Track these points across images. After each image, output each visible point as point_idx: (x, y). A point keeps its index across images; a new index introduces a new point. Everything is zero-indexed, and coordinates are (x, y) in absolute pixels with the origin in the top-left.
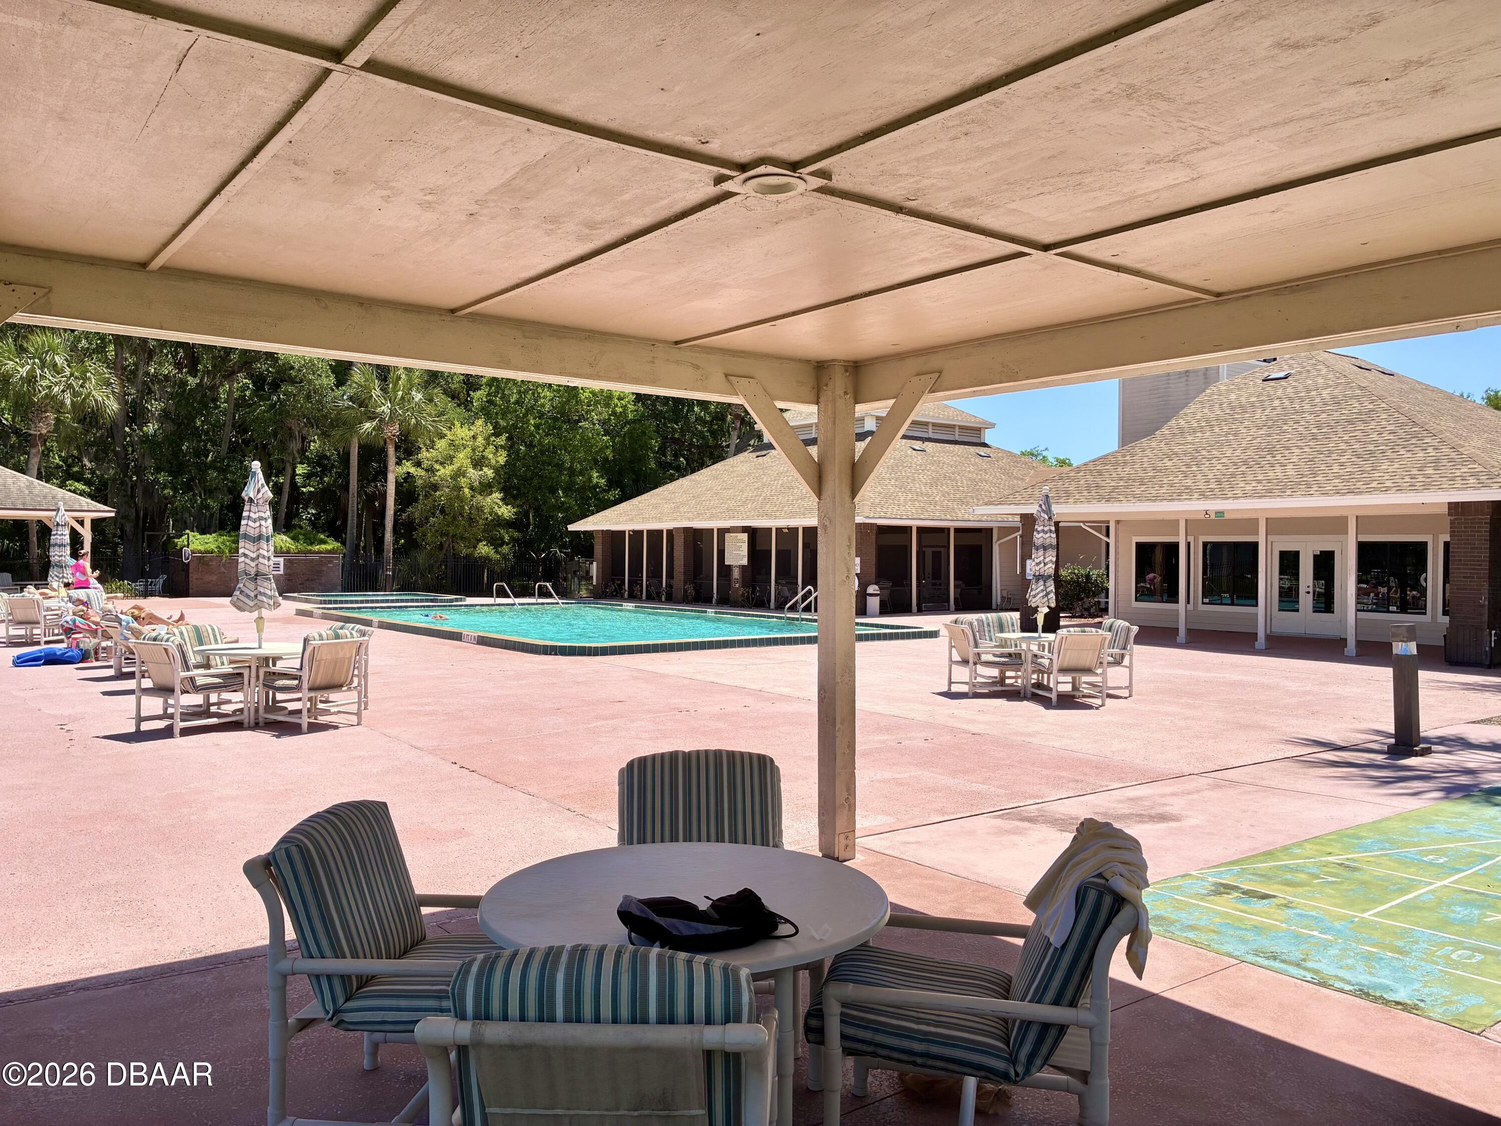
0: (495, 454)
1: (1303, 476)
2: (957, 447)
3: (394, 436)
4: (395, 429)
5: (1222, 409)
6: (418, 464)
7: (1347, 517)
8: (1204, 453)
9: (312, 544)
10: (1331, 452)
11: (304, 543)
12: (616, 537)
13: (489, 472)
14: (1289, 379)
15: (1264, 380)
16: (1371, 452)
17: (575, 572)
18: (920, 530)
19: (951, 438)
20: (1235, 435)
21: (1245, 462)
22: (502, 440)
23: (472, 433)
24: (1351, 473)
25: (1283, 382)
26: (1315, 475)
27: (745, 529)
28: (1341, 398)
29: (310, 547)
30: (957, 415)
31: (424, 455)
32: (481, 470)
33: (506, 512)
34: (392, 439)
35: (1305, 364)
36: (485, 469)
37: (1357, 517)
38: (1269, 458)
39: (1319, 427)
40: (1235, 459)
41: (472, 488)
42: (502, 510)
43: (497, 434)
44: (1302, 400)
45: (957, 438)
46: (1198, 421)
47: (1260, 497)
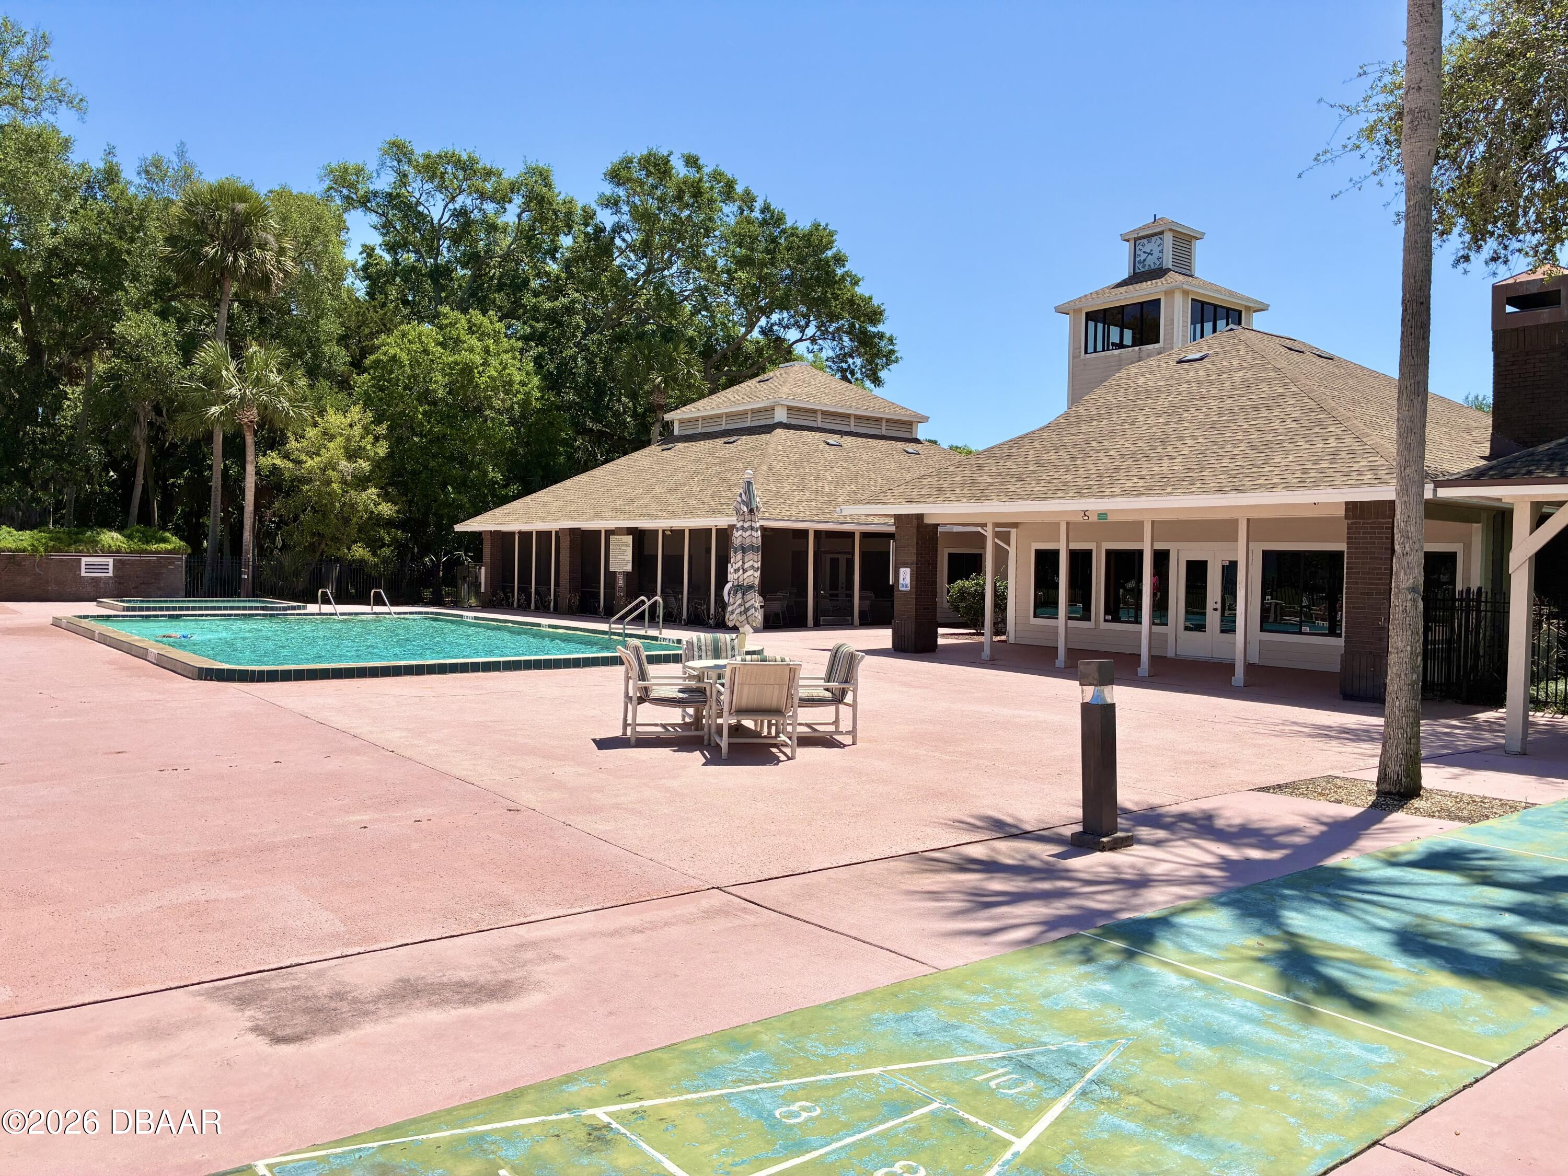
0: (373, 444)
1: (1190, 470)
2: (882, 442)
3: (251, 422)
4: (253, 414)
5: (1126, 395)
6: (286, 456)
7: (1237, 520)
8: (1094, 444)
9: (148, 542)
10: (1225, 443)
11: (139, 541)
12: (504, 538)
13: (364, 465)
14: (1206, 360)
15: (1178, 362)
16: (1268, 443)
17: (465, 578)
18: (817, 533)
19: (877, 432)
20: (1132, 424)
21: (1133, 455)
22: (382, 429)
23: (349, 420)
24: (1241, 467)
25: (1197, 365)
26: (1202, 469)
27: (630, 531)
28: (1252, 380)
29: (144, 546)
30: (885, 407)
31: (292, 444)
32: (356, 462)
33: (387, 509)
34: (248, 426)
35: (1225, 344)
36: (360, 461)
37: (1248, 520)
38: (1159, 449)
39: (1220, 415)
40: (1124, 451)
41: (344, 482)
42: (380, 507)
43: (378, 421)
44: (1211, 383)
45: (884, 432)
46: (1099, 408)
47: (1138, 495)
